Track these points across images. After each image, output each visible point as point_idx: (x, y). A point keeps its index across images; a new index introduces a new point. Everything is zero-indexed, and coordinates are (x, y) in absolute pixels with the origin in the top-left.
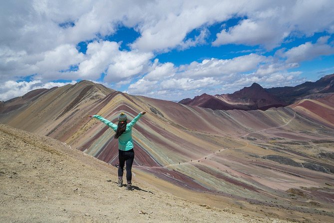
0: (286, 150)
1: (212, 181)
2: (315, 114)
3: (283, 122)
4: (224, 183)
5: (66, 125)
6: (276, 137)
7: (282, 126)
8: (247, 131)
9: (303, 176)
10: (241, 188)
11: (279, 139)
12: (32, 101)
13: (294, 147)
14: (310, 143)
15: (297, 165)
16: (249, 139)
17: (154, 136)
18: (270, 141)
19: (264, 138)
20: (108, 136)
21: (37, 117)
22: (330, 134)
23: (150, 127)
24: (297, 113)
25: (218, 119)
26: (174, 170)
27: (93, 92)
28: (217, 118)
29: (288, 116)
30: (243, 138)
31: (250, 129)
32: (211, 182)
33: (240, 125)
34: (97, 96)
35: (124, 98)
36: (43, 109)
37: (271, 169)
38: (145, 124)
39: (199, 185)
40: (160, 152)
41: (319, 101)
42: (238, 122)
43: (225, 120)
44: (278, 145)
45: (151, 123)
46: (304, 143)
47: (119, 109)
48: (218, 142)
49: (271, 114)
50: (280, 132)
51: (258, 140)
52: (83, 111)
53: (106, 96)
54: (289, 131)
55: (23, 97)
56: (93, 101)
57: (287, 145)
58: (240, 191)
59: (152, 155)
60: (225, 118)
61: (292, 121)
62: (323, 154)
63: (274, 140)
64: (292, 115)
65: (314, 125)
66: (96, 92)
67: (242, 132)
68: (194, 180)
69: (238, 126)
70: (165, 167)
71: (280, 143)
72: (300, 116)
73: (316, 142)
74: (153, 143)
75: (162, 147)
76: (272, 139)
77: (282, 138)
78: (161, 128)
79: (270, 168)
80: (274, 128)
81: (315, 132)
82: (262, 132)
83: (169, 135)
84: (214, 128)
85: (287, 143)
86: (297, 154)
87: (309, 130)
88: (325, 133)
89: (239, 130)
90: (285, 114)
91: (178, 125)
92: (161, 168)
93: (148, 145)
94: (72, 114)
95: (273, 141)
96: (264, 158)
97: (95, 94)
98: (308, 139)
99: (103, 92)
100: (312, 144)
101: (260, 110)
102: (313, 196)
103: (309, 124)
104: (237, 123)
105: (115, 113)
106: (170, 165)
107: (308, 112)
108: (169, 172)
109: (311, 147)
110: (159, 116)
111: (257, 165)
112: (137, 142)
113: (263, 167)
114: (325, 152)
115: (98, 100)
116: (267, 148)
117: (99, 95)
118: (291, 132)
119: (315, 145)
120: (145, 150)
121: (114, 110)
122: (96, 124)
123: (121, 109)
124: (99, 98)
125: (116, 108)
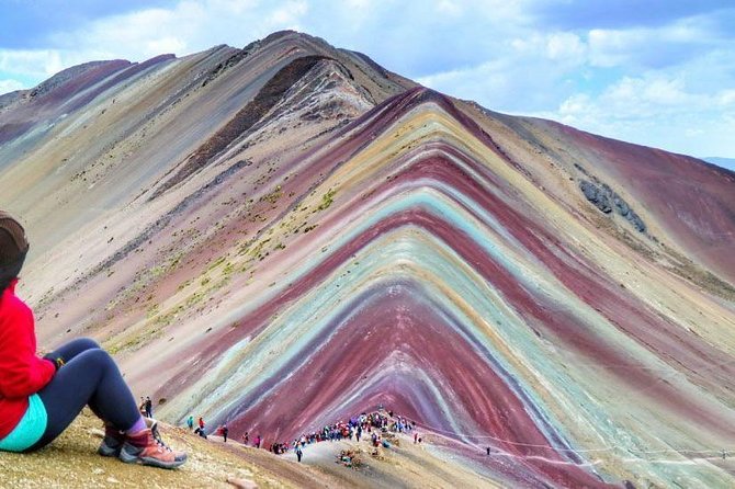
5: (186, 226)
12: (69, 112)
20: (347, 290)
21: (78, 182)
26: (627, 484)
27: (318, 89)
34: (333, 105)
35: (450, 121)
36: (105, 150)
38: (530, 256)
47: (416, 171)
52: (264, 169)
55: (34, 93)
56: (314, 128)
66: (331, 86)
70: (589, 465)
78: (607, 281)
91: (715, 281)
92: (566, 463)
93: (527, 352)
94: (216, 181)
97: (324, 98)
99: (364, 91)
105: (395, 189)
110: (623, 224)
115: (334, 122)
117: (342, 103)
120: (505, 373)
121: (392, 174)
122: (306, 231)
123: (425, 174)
124: (340, 116)
125: (402, 167)
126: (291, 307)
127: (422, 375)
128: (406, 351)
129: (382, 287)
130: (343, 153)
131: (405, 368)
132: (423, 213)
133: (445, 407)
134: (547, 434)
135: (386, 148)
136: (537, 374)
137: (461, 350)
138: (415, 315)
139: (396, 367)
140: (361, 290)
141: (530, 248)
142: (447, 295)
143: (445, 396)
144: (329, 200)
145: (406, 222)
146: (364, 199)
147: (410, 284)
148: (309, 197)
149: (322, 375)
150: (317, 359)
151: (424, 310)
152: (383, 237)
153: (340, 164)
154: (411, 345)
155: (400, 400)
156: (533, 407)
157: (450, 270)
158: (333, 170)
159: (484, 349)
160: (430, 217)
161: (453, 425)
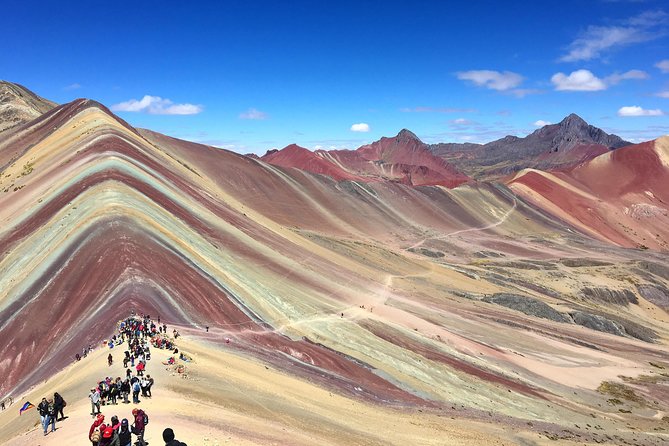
0: (514, 281)
1: (423, 370)
2: (550, 203)
3: (494, 218)
4: (454, 376)
6: (486, 249)
7: (492, 226)
8: (418, 233)
9: (602, 348)
10: (502, 389)
11: (493, 254)
13: (530, 275)
14: (558, 265)
15: (558, 317)
16: (425, 253)
17: (225, 233)
18: (475, 260)
19: (460, 252)
20: (72, 227)
22: (589, 247)
23: (206, 205)
24: (519, 197)
25: (349, 202)
26: (307, 339)
28: (346, 199)
29: (501, 203)
30: (412, 250)
31: (425, 229)
32: (421, 373)
33: (401, 220)
34: (10, 112)
37: (529, 329)
38: (191, 198)
39: (393, 387)
40: (254, 281)
41: (554, 174)
42: (396, 212)
43: (364, 204)
44: (495, 269)
45: (204, 196)
46: (548, 266)
47: (99, 147)
48: (367, 257)
49: (466, 196)
50: (491, 239)
51: (448, 257)
53: (39, 115)
54: (508, 237)
57: (512, 270)
58: (501, 398)
59: (232, 291)
60: (363, 199)
61: (511, 216)
62: (588, 292)
63: (484, 257)
64: (509, 202)
65: (555, 227)
66: (7, 100)
67: (407, 237)
68: (374, 371)
69: (398, 223)
70: (280, 330)
71: (497, 264)
72: (525, 206)
73: (571, 264)
74: (226, 254)
75: (255, 265)
76: (479, 255)
77: (498, 252)
78: (236, 212)
79: (526, 328)
80: (475, 229)
81: (561, 241)
82: (452, 237)
83: (263, 232)
84: (342, 225)
85: (512, 265)
86: (538, 291)
87: (547, 236)
88: (581, 245)
89: (399, 231)
90: (496, 200)
92: (266, 332)
93: (214, 259)
95: (481, 260)
96: (486, 300)
98: (552, 256)
99: (32, 104)
100: (562, 268)
101: (442, 187)
102: (658, 400)
103: (546, 223)
104: (392, 213)
105: (88, 159)
106: (293, 324)
107: (537, 197)
108: (297, 347)
109: (562, 276)
111: (494, 320)
112: (177, 247)
113: (509, 324)
114: (591, 287)
115: (12, 124)
116: (476, 276)
117: (17, 111)
118: (514, 239)
119: (569, 270)
120: (208, 275)
121: (81, 149)
122: (15, 190)
123: (108, 149)
124: (17, 119)
125: (87, 145)
126: (21, 244)
127: (153, 283)
128: (136, 267)
129: (104, 223)
130: (32, 139)
131: (140, 280)
132: (117, 172)
133: (176, 305)
134: (247, 314)
135: (69, 135)
136: (226, 273)
137: (174, 262)
138: (135, 241)
139: (131, 279)
140: (86, 226)
141: (190, 194)
142: (152, 225)
143: (174, 297)
144: (29, 168)
145: (107, 179)
146: (63, 166)
147: (124, 219)
148: (9, 168)
149: (66, 293)
150: (58, 281)
151: (139, 237)
152: (91, 189)
153: (32, 146)
154: (138, 262)
155: (142, 304)
156: (231, 295)
157: (148, 208)
158: (27, 150)
159: (189, 260)
160: (122, 174)
161: (186, 317)
